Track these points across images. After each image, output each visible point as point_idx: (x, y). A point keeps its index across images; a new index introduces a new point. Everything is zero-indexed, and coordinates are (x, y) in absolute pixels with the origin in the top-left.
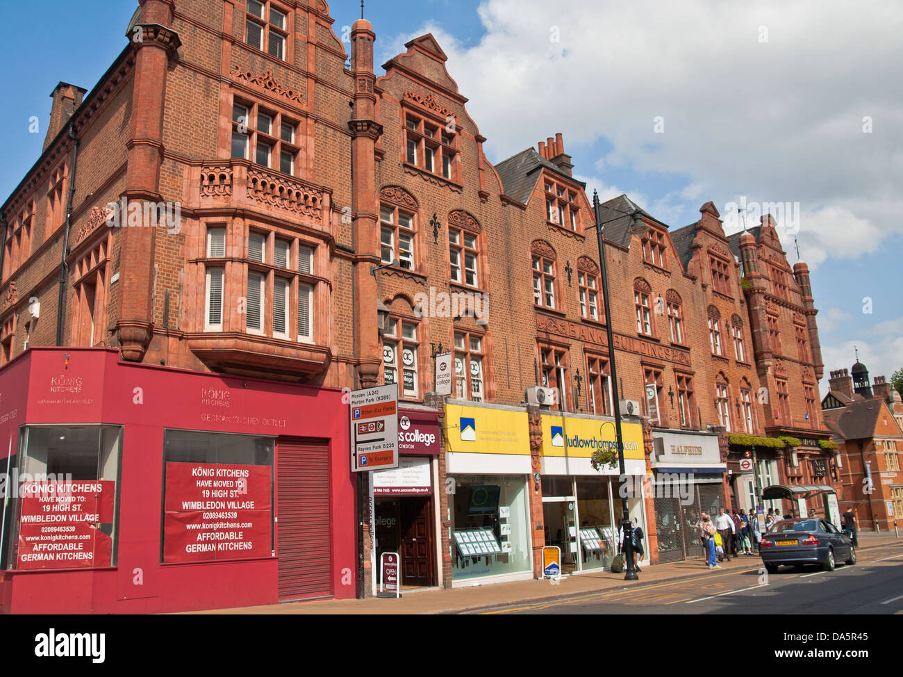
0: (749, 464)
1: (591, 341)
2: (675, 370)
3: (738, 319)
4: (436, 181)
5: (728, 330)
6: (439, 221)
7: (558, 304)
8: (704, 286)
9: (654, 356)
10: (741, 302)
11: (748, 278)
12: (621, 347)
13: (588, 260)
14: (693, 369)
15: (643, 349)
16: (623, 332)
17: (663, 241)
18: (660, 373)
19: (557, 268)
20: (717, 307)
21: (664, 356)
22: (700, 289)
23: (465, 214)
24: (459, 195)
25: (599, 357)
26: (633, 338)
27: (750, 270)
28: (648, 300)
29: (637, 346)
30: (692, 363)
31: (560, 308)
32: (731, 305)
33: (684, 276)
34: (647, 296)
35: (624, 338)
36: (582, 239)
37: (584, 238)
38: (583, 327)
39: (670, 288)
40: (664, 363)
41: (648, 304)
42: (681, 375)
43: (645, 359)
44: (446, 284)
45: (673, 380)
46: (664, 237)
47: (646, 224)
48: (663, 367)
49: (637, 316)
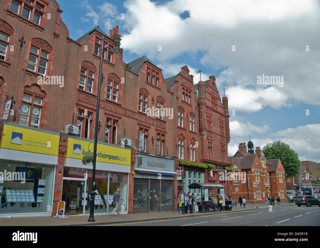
0: (180, 172)
1: (110, 110)
2: (156, 130)
3: (193, 114)
4: (27, 23)
5: (187, 118)
6: (25, 41)
7: (94, 91)
8: (177, 98)
9: (146, 122)
10: (196, 107)
11: (200, 98)
12: (127, 116)
13: (115, 75)
14: (167, 130)
15: (140, 118)
16: (130, 109)
17: (159, 76)
18: (148, 130)
19: (96, 76)
20: (183, 107)
21: (151, 123)
22: (175, 99)
23: (43, 41)
24: (41, 32)
25: (114, 118)
26: (135, 113)
27: (201, 95)
28: (147, 99)
29: (137, 116)
30: (166, 128)
31: (94, 93)
32: (191, 108)
33: (167, 91)
34: (147, 97)
35: (130, 112)
36: (113, 66)
37: (114, 65)
38: (106, 103)
39: (159, 95)
40: (151, 126)
41: (147, 100)
42: (159, 132)
43: (140, 123)
44: (23, 70)
45: (155, 134)
46: (160, 74)
47: (150, 67)
48: (150, 128)
49: (140, 104)
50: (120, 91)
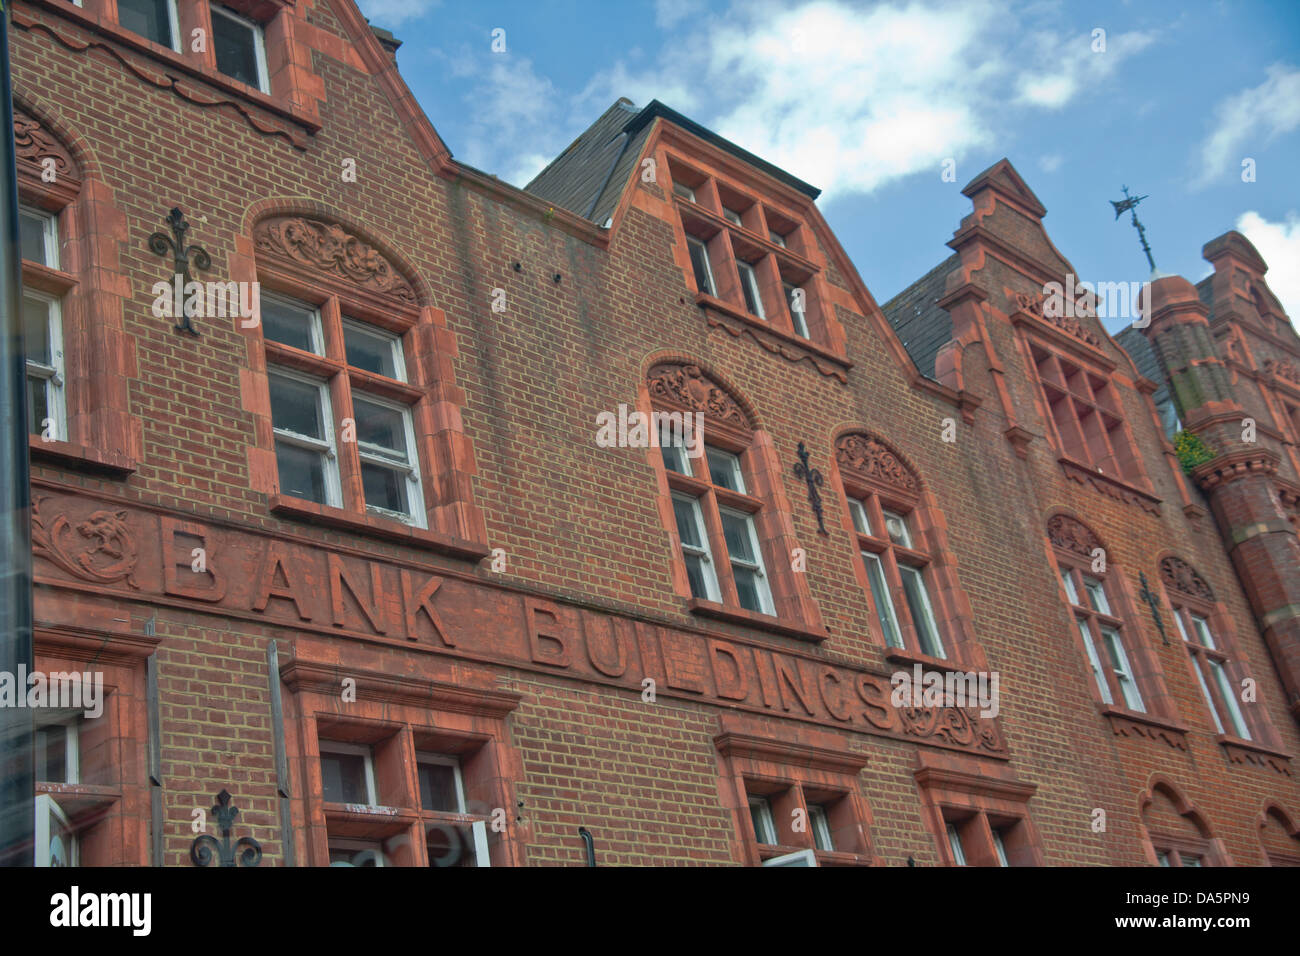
1: (355, 626)
2: (925, 780)
3: (1188, 578)
5: (1156, 616)
7: (84, 418)
8: (1016, 438)
9: (796, 711)
10: (1189, 514)
11: (1199, 427)
12: (582, 668)
13: (337, 233)
14: (1022, 771)
15: (729, 677)
16: (593, 591)
17: (801, 249)
18: (841, 796)
19: (84, 233)
20: (1091, 522)
21: (854, 711)
22: (1001, 449)
25: (415, 718)
26: (657, 623)
27: (1199, 399)
28: (745, 470)
29: (689, 661)
30: (1012, 744)
31: (94, 437)
32: (1149, 521)
33: (916, 386)
34: (738, 453)
35: (598, 625)
36: (298, 136)
37: (310, 129)
38: (280, 552)
39: (854, 424)
40: (854, 745)
41: (749, 484)
42: (962, 801)
43: (735, 724)
45: (924, 826)
46: (805, 232)
47: (701, 166)
48: (853, 766)
49: (686, 531)
50: (435, 400)
